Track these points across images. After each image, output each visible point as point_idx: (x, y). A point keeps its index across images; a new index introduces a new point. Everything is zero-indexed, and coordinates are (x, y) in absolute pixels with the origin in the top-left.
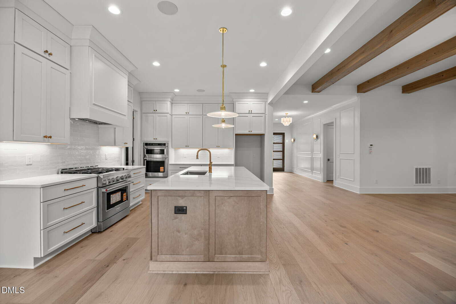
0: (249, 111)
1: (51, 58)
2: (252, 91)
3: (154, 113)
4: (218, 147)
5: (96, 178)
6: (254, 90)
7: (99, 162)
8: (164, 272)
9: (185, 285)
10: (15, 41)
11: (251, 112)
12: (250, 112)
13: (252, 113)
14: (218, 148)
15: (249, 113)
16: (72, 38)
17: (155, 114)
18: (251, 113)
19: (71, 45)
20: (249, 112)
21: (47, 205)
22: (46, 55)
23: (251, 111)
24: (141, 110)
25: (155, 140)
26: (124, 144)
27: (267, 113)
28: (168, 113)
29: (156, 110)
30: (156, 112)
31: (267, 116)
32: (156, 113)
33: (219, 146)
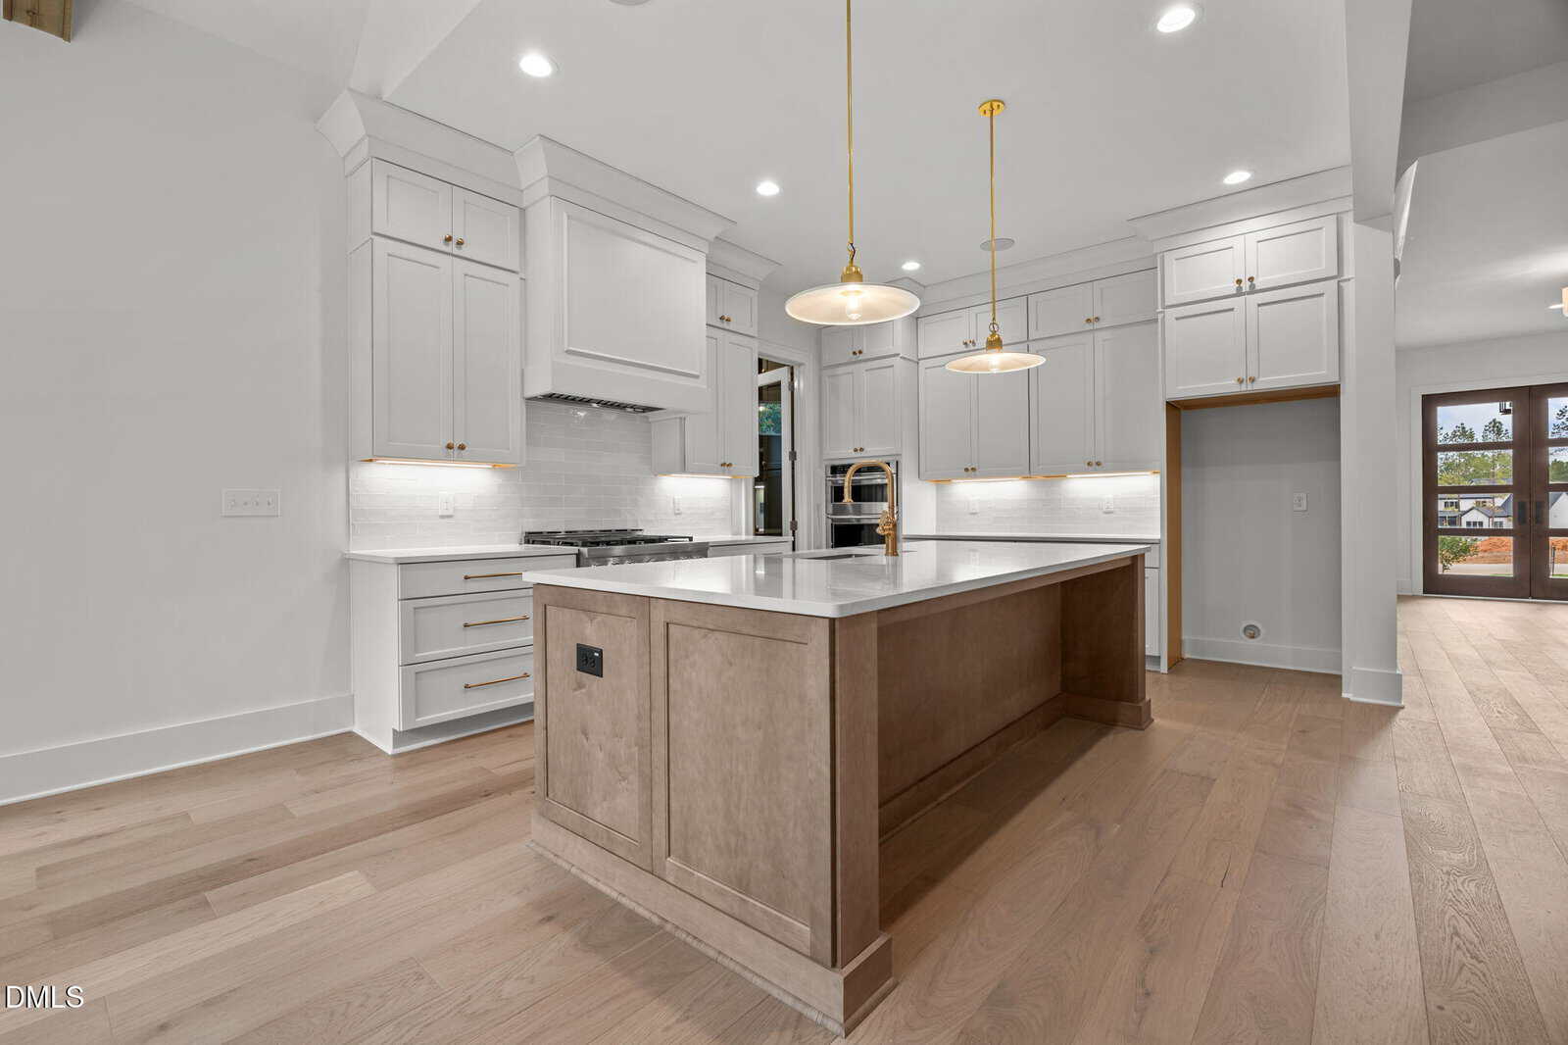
0: (1239, 281)
1: (465, 251)
2: (1238, 177)
3: (855, 362)
4: (1094, 466)
5: (575, 556)
6: (1249, 171)
7: (651, 521)
8: (555, 859)
9: (549, 919)
10: (375, 230)
11: (1252, 286)
12: (1246, 287)
13: (1257, 288)
14: (1096, 471)
15: (1239, 293)
16: (523, 188)
17: (857, 366)
18: (1253, 291)
19: (524, 206)
20: (1239, 289)
21: (415, 608)
22: (452, 248)
23: (1251, 279)
24: (819, 358)
25: (859, 454)
26: (720, 467)
27: (1349, 271)
28: (898, 355)
29: (860, 352)
30: (861, 357)
31: (1350, 289)
32: (860, 361)
33: (1098, 464)
